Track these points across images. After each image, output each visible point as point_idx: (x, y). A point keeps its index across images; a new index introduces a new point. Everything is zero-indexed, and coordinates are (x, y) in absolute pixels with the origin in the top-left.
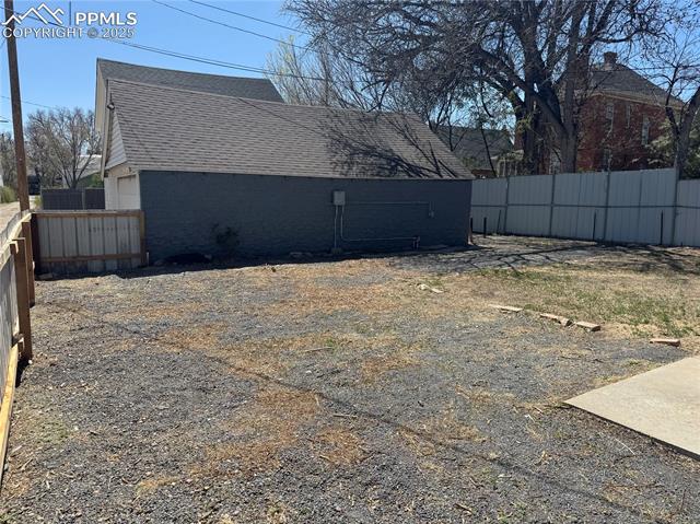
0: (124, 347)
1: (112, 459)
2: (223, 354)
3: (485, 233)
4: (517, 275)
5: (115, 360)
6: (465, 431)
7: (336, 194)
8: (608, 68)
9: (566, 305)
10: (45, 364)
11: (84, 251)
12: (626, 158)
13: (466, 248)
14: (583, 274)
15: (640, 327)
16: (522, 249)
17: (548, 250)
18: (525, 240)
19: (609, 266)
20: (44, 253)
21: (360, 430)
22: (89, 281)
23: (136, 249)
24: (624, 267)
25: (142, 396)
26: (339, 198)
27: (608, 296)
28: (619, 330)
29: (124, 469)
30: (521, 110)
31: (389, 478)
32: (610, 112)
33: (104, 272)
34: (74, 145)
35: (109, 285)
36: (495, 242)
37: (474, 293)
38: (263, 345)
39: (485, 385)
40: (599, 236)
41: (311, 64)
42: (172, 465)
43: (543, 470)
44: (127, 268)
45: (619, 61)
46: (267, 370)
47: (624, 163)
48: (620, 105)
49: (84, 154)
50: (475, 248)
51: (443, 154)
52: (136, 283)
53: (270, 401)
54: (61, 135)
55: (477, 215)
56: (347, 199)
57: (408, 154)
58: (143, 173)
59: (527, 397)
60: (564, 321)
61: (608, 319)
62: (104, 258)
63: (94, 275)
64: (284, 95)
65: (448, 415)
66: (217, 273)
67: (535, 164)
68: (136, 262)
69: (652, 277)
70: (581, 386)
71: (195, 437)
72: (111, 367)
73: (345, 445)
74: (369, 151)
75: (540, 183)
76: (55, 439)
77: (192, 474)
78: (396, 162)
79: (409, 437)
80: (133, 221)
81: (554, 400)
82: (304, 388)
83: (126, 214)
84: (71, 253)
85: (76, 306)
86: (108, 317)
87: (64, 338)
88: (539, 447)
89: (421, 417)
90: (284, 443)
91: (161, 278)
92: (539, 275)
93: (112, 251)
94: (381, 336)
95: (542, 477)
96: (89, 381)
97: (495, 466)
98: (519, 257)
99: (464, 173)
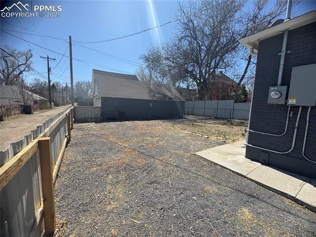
0: (93, 139)
1: (86, 164)
2: (117, 141)
3: (188, 115)
4: (193, 125)
5: (90, 142)
6: (170, 159)
7: (150, 104)
8: (220, 75)
9: (202, 132)
10: (73, 143)
11: (86, 116)
12: (224, 97)
13: (183, 118)
14: (209, 125)
15: (218, 138)
16: (196, 119)
17: (203, 119)
18: (197, 116)
19: (216, 123)
20: (76, 117)
21: (145, 159)
22: (87, 124)
23: (99, 116)
24: (219, 124)
25: (96, 150)
26: (151, 105)
27: (213, 130)
28: (213, 138)
29: (89, 166)
30: (198, 85)
31: (150, 169)
32: (221, 86)
33: (91, 122)
34: (87, 90)
35: (92, 125)
36: (191, 117)
37: (181, 129)
38: (127, 140)
39: (177, 150)
40: (216, 116)
41: (147, 71)
42: (100, 165)
43: (185, 168)
44: (97, 121)
45: (223, 73)
46: (126, 145)
47: (224, 98)
48: (223, 84)
49: (89, 93)
50: (185, 118)
51: (178, 95)
52: (99, 125)
53: (126, 152)
54: (84, 87)
55: (186, 110)
56: (153, 105)
57: (169, 94)
58: (102, 98)
59: (186, 153)
60: (200, 136)
61: (211, 135)
62: (92, 118)
63: (89, 122)
64: (140, 79)
65: (167, 156)
66: (119, 123)
67: (201, 98)
68: (99, 120)
69: (225, 126)
70: (199, 150)
71: (107, 159)
72: (90, 144)
73: (141, 162)
74: (159, 93)
75: (202, 102)
76: (74, 159)
77: (104, 167)
78: (165, 96)
79: (156, 160)
80: (99, 109)
81: (192, 153)
82: (134, 150)
83: (97, 107)
84: (83, 117)
85: (83, 130)
86: (90, 132)
87: (79, 137)
88: (186, 163)
89: (160, 156)
90: (127, 161)
91: (105, 123)
92: (198, 125)
93: (93, 116)
94: (156, 139)
95: (184, 169)
96: (83, 147)
97: (175, 167)
98: (195, 121)
99: (183, 100)
